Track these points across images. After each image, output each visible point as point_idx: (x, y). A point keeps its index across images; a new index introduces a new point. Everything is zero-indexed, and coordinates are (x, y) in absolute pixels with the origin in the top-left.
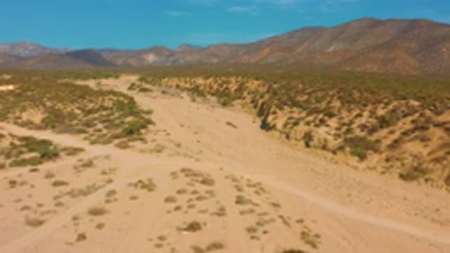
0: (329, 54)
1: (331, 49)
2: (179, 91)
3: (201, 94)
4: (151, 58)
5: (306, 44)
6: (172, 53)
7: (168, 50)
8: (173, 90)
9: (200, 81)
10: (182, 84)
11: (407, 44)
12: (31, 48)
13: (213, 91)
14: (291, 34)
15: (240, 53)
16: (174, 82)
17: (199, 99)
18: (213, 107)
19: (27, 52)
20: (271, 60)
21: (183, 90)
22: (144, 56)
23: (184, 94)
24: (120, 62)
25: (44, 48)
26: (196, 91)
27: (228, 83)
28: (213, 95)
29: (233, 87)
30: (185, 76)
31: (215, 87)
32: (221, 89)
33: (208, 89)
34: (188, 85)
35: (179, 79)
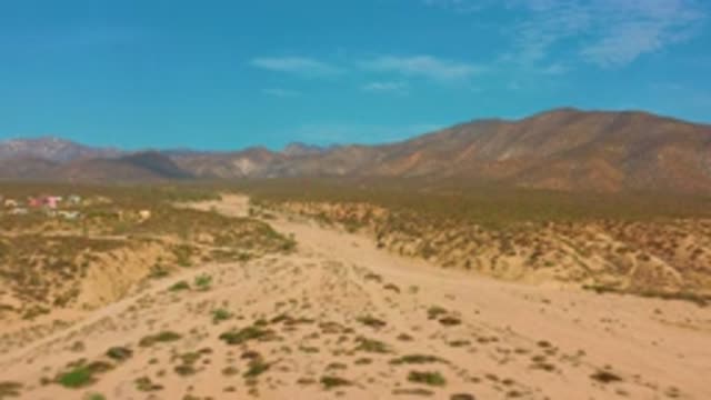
0: (501, 163)
1: (506, 156)
2: (304, 218)
3: (328, 221)
4: (245, 166)
5: (473, 147)
6: (277, 159)
7: (269, 153)
8: (297, 216)
9: (326, 207)
10: (306, 210)
11: (611, 149)
12: (61, 146)
13: (340, 218)
14: (455, 131)
15: (379, 159)
16: (297, 207)
17: (328, 226)
18: (341, 232)
19: (53, 152)
20: (422, 171)
21: (310, 216)
22: (237, 163)
23: (312, 221)
24: (199, 171)
25: (79, 147)
26: (323, 218)
27: (356, 209)
28: (341, 221)
29: (361, 214)
30: (309, 200)
31: (343, 213)
32: (348, 216)
33: (335, 215)
34: (313, 212)
35: (304, 205)
